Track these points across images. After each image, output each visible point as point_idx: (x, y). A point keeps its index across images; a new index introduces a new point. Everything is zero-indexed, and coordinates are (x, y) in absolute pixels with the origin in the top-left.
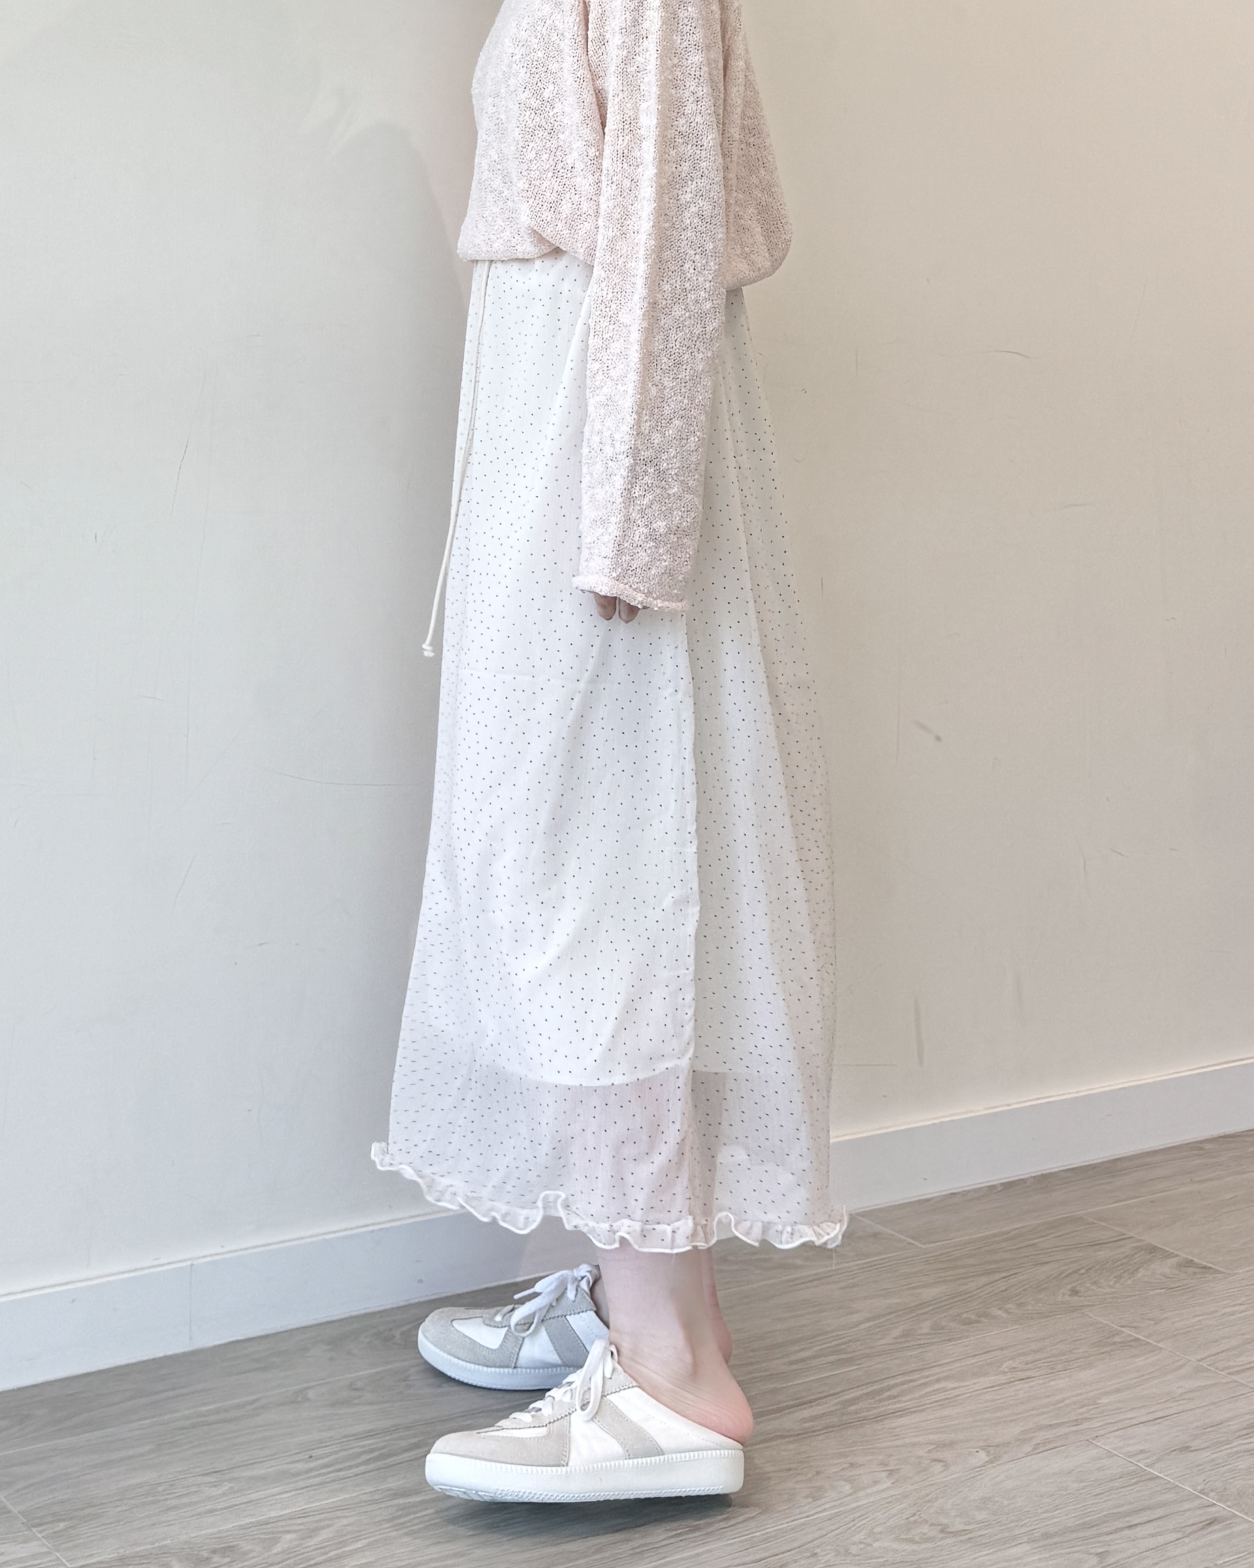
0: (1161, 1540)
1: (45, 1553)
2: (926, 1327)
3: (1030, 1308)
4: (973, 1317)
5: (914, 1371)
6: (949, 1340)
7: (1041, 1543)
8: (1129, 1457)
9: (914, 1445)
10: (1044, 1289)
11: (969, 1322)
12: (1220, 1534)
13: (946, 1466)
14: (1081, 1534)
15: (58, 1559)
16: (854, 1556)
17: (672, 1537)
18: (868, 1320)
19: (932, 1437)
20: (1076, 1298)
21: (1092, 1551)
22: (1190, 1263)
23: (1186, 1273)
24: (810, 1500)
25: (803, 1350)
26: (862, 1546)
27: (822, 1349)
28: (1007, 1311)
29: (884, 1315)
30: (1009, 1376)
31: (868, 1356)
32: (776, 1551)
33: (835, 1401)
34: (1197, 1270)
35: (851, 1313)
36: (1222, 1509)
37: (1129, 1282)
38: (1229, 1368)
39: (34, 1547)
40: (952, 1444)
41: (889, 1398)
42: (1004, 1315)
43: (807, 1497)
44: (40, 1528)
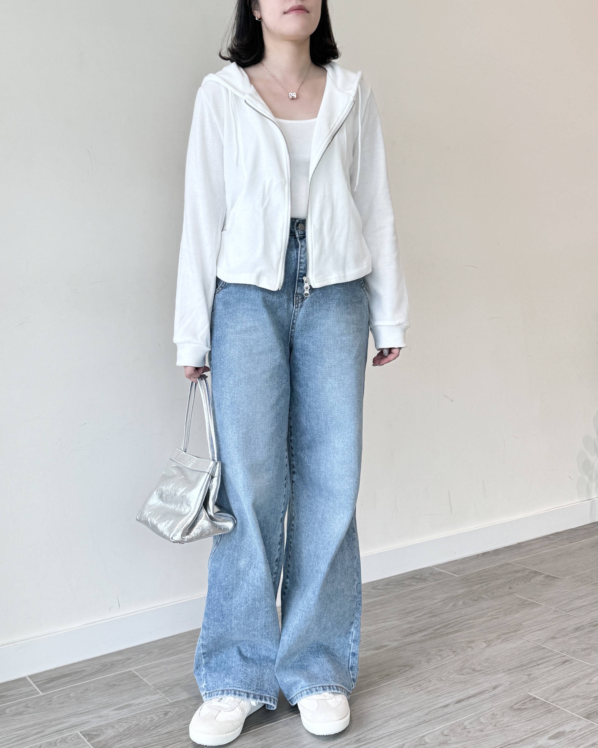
0: (548, 669)
1: (162, 698)
2: (461, 603)
3: (495, 594)
4: (476, 598)
5: (457, 618)
6: (469, 607)
7: (508, 672)
8: (536, 641)
9: (460, 642)
10: (500, 588)
11: (475, 600)
12: (568, 665)
13: (472, 648)
14: (520, 669)
15: (167, 700)
16: (444, 681)
17: (381, 678)
18: (440, 602)
19: (466, 639)
20: (511, 590)
21: (525, 674)
22: (549, 576)
23: (548, 579)
24: (427, 663)
25: (419, 613)
26: (446, 677)
27: (425, 613)
28: (488, 596)
29: (445, 600)
30: (491, 617)
31: (442, 613)
32: (416, 681)
33: (432, 629)
34: (551, 578)
35: (434, 600)
36: (569, 657)
37: (529, 583)
38: (566, 610)
39: (157, 696)
40: (473, 641)
41: (451, 627)
42: (487, 597)
43: (425, 662)
44: (160, 690)
